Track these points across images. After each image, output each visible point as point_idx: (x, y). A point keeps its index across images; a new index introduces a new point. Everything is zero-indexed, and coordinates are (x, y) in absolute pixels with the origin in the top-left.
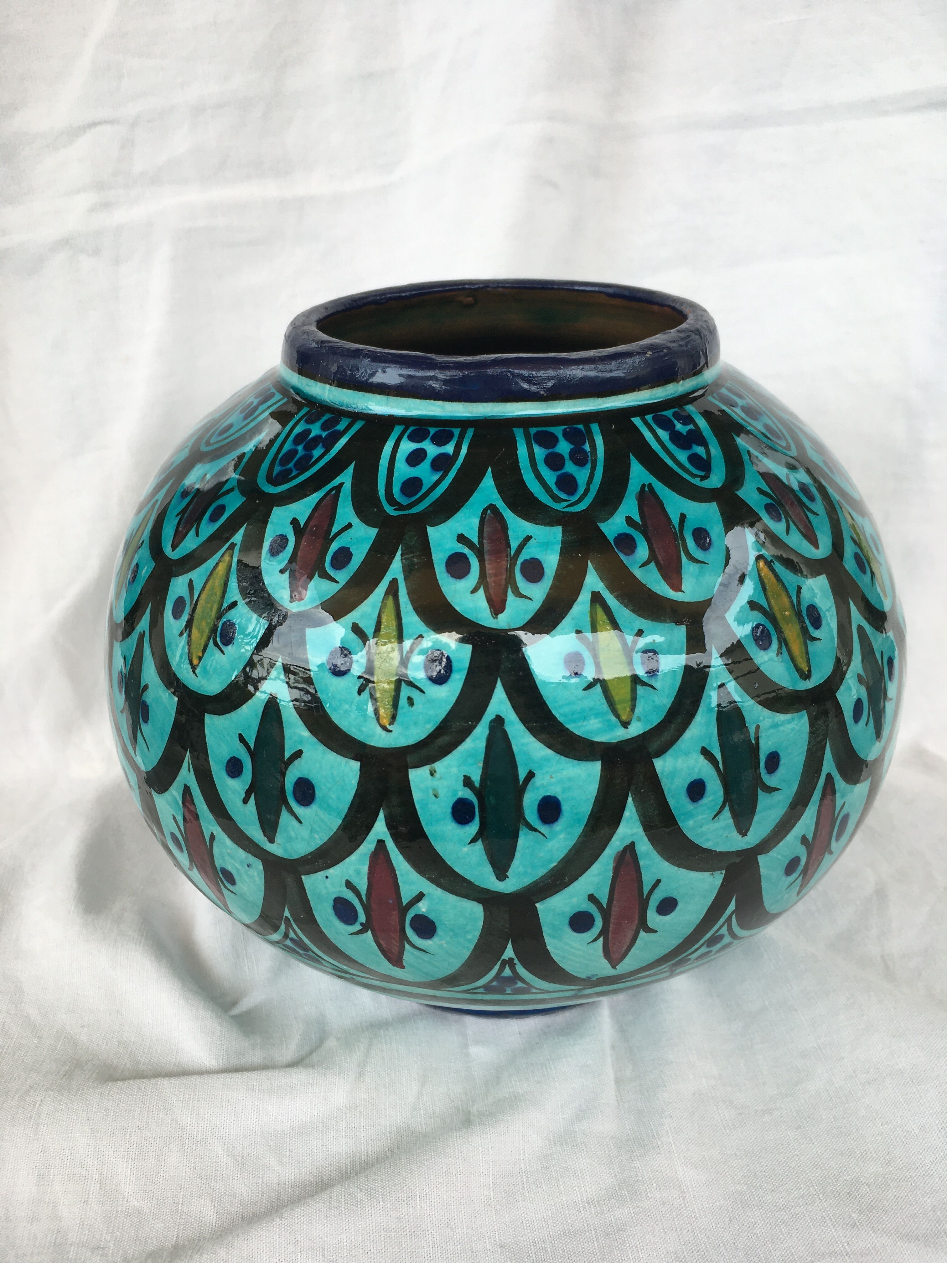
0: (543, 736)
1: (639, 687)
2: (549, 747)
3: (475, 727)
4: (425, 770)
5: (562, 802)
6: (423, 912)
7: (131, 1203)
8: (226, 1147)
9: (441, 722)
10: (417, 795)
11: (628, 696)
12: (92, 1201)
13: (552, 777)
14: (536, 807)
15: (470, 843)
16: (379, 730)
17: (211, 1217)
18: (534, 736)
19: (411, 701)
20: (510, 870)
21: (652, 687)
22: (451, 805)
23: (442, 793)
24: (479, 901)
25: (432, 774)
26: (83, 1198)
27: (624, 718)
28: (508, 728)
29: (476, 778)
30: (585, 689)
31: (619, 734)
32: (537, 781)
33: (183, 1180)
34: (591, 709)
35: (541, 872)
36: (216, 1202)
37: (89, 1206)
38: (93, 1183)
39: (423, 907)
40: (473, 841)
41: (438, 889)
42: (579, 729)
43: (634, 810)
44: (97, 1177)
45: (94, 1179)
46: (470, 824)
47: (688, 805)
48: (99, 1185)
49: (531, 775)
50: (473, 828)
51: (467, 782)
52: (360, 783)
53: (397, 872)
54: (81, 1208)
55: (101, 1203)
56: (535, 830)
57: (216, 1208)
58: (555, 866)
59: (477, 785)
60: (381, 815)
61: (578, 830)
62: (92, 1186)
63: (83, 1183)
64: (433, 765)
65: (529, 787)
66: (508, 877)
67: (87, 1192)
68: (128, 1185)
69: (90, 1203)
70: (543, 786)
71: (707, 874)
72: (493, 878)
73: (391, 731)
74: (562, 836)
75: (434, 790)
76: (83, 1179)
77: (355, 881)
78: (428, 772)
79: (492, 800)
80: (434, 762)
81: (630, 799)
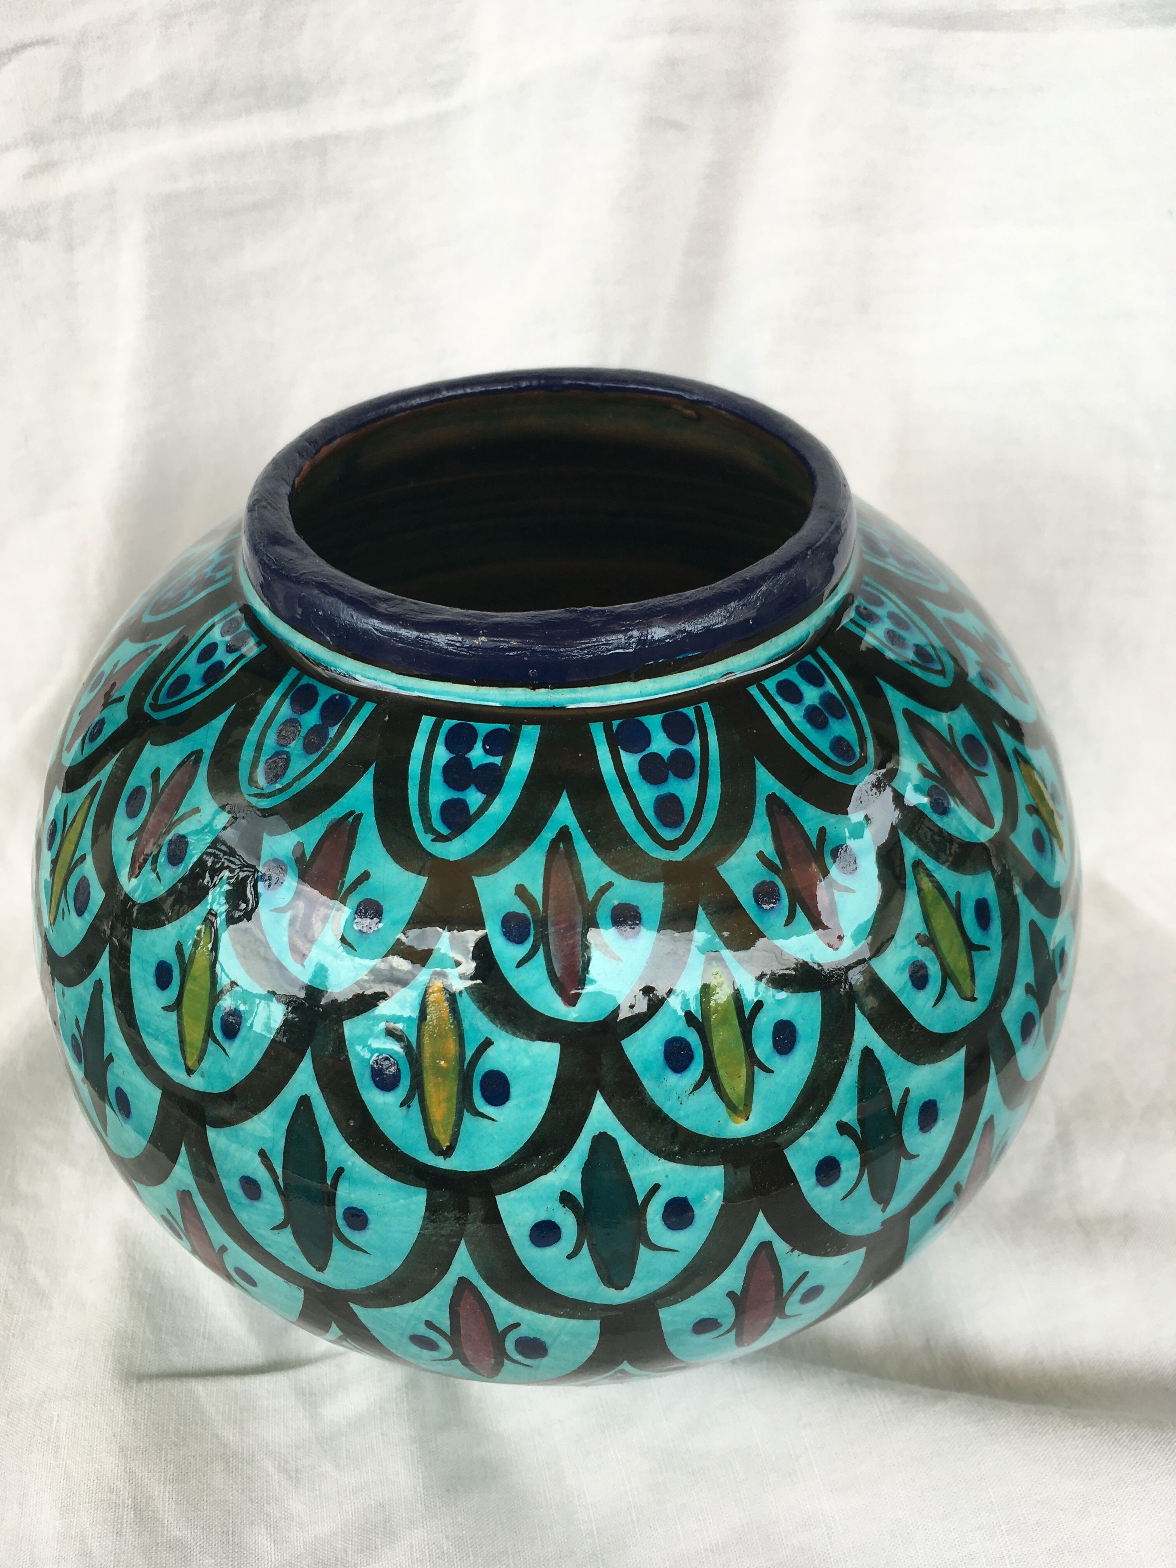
1: (211, 1042)
7: (172, 1533)
8: (277, 1463)
11: (199, 1043)
12: (126, 1532)
17: (269, 1548)
26: (116, 1528)
30: (163, 1007)
31: (180, 1075)
33: (231, 1505)
34: (163, 1032)
36: (272, 1529)
37: (124, 1538)
38: (126, 1509)
44: (130, 1503)
45: (126, 1505)
48: (132, 1513)
54: (114, 1541)
55: (137, 1533)
57: (272, 1537)
62: (125, 1513)
63: (113, 1510)
67: (119, 1521)
68: (167, 1512)
69: (124, 1534)
76: (114, 1505)
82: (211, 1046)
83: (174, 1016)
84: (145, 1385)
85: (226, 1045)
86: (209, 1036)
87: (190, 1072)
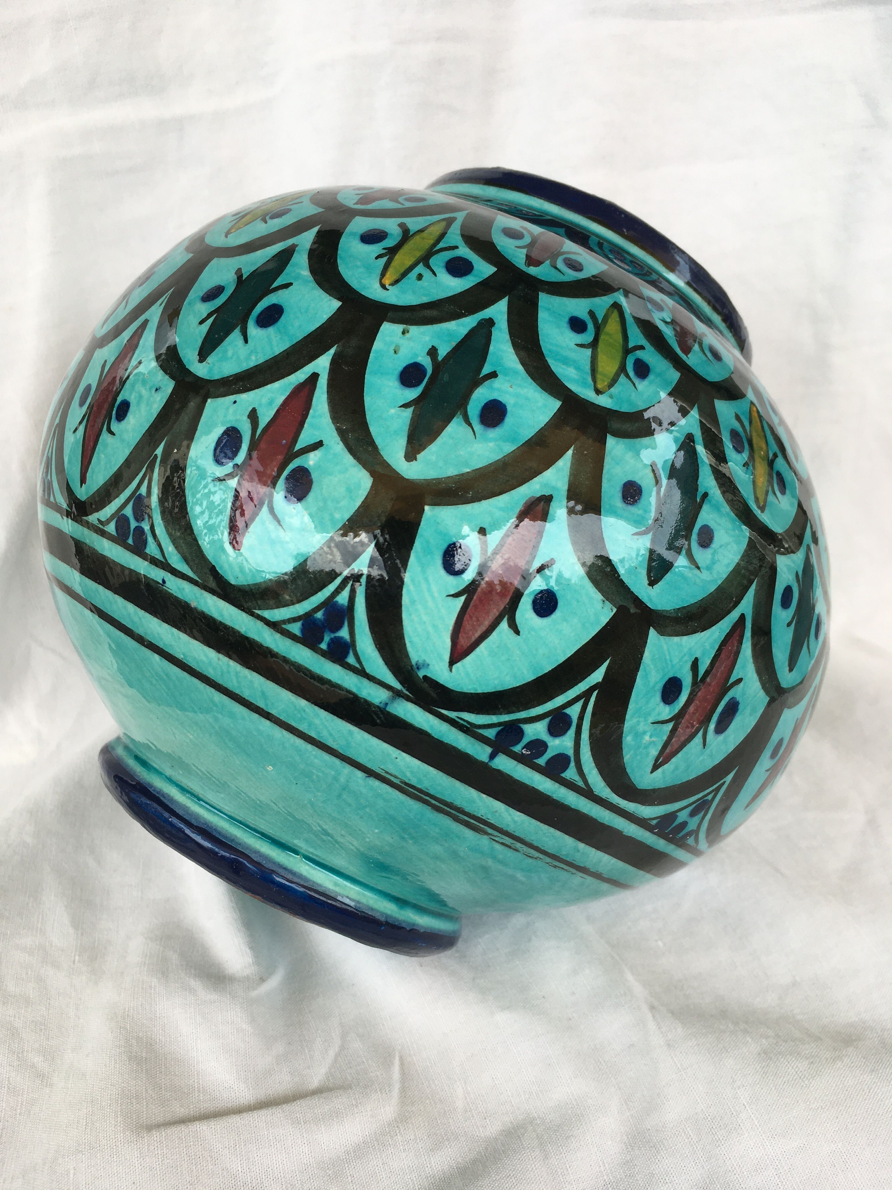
0: (523, 353)
1: (622, 375)
2: (523, 364)
3: (465, 316)
4: (400, 328)
5: (509, 415)
6: (309, 465)
9: (438, 300)
10: (378, 345)
11: (611, 375)
13: (511, 387)
14: (483, 404)
15: (401, 407)
16: (378, 285)
18: (514, 349)
19: (420, 277)
20: (423, 454)
21: (634, 385)
22: (405, 365)
23: (403, 352)
24: (373, 473)
25: (404, 333)
27: (599, 386)
28: (495, 332)
29: (442, 353)
30: (577, 345)
31: (588, 394)
32: (496, 383)
34: (574, 361)
35: (451, 471)
39: (311, 460)
40: (405, 406)
41: (341, 443)
42: (558, 368)
43: (569, 464)
46: (413, 389)
47: (618, 502)
49: (493, 375)
50: (412, 394)
51: (433, 352)
52: (330, 319)
53: (311, 411)
56: (470, 425)
58: (468, 472)
59: (440, 358)
60: (332, 351)
61: (509, 448)
64: (409, 327)
65: (487, 383)
66: (416, 460)
70: (499, 390)
71: (599, 596)
72: (402, 454)
73: (388, 290)
74: (491, 444)
75: (396, 346)
77: (260, 413)
78: (402, 330)
79: (446, 377)
80: (412, 324)
81: (570, 452)
82: (622, 379)
83: (588, 352)
84: (155, 1134)
85: (636, 381)
86: (622, 372)
87: (598, 392)
